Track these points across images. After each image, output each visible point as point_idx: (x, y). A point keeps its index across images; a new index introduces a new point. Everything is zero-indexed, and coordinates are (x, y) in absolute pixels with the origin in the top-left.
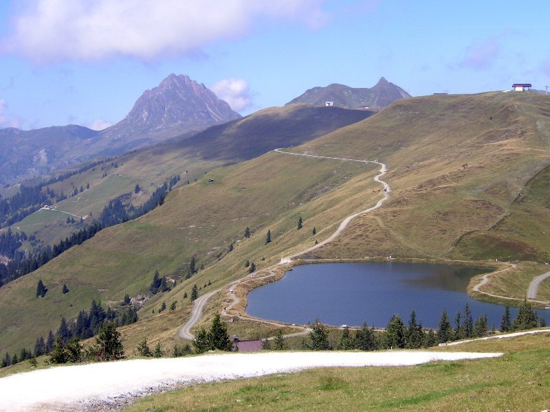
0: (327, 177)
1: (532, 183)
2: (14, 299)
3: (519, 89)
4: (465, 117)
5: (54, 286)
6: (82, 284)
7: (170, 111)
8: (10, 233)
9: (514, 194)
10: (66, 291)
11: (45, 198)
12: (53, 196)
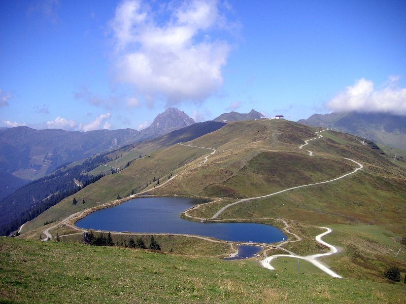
0: (193, 156)
1: (250, 162)
2: (65, 205)
3: (278, 118)
4: (252, 130)
5: (80, 200)
6: (91, 200)
7: (168, 123)
8: (87, 175)
9: (242, 167)
10: (84, 202)
11: (104, 160)
12: (108, 159)
